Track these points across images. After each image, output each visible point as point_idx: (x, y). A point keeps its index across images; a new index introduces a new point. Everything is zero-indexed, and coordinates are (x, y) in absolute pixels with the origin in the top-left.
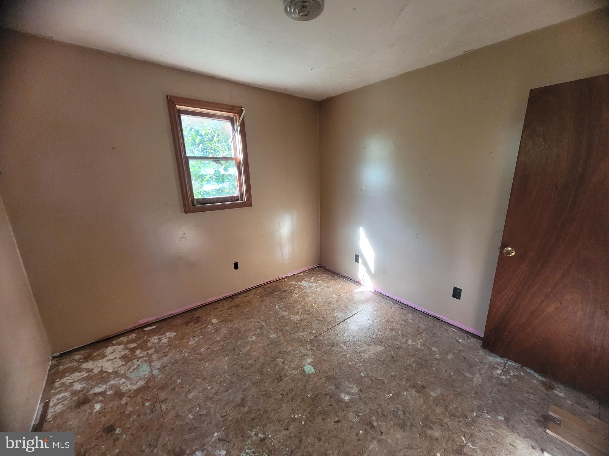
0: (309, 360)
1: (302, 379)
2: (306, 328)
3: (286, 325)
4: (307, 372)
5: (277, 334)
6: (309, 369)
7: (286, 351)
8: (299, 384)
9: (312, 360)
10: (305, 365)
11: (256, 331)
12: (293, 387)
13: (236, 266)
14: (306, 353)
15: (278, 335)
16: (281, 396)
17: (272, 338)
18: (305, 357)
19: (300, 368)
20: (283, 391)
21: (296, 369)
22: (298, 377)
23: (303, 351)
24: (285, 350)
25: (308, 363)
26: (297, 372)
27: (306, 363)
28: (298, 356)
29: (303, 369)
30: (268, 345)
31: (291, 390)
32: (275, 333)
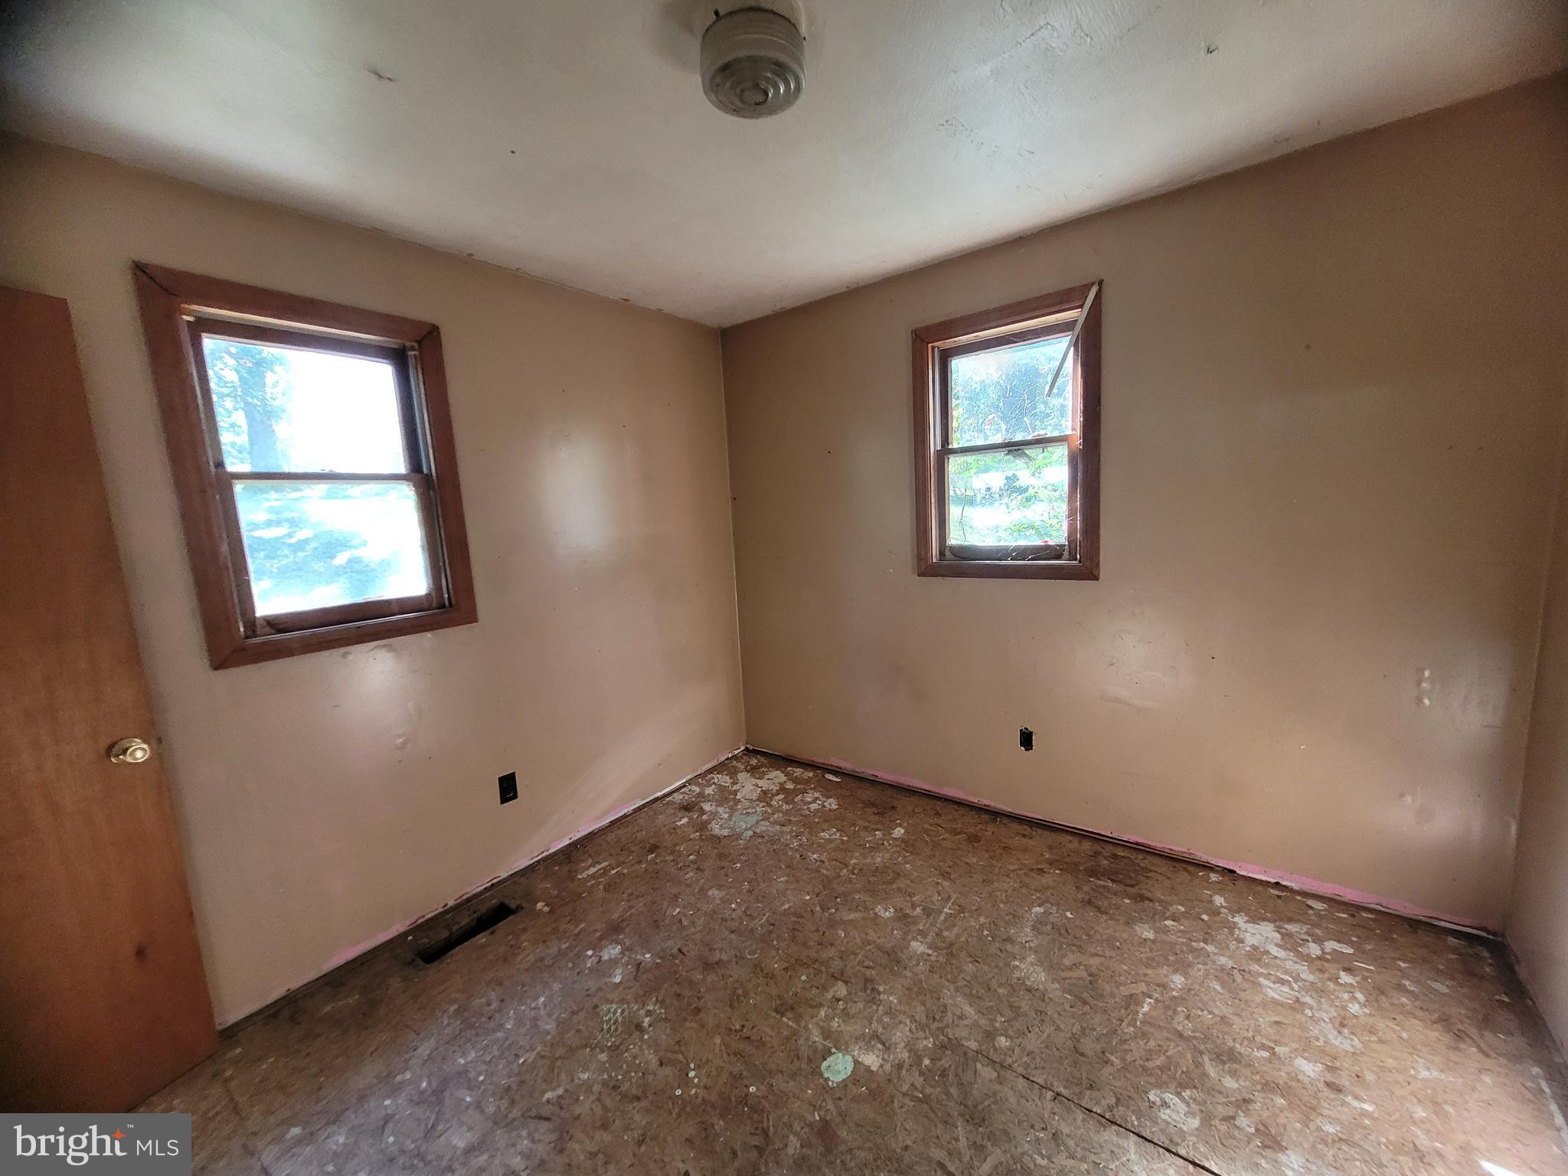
0: (871, 1060)
1: (798, 1058)
2: (1002, 1016)
3: (980, 960)
4: (824, 1065)
5: (930, 952)
6: (838, 1068)
7: (879, 993)
8: (782, 1055)
9: (874, 1068)
10: (846, 1051)
11: (914, 906)
12: (769, 1045)
13: (1026, 739)
14: (896, 1044)
15: (929, 955)
16: (738, 1027)
17: (908, 948)
18: (880, 1046)
19: (835, 1042)
20: (753, 1028)
21: (827, 1034)
22: (803, 1048)
23: (900, 1036)
24: (881, 989)
25: (860, 1060)
26: (817, 1039)
27: (856, 1053)
28: (875, 1025)
29: (833, 1050)
30: (879, 948)
31: (761, 1043)
32: (930, 948)
